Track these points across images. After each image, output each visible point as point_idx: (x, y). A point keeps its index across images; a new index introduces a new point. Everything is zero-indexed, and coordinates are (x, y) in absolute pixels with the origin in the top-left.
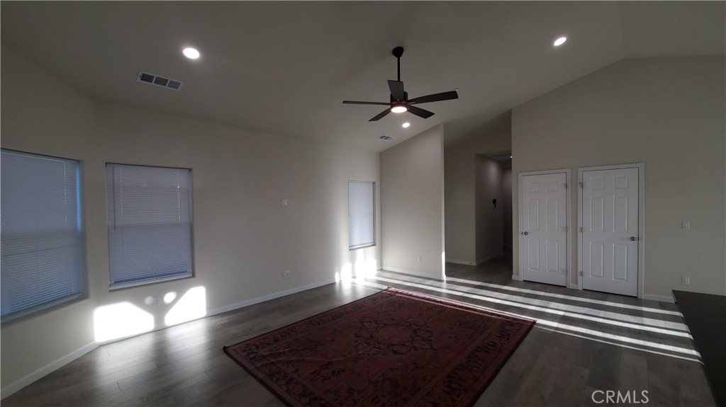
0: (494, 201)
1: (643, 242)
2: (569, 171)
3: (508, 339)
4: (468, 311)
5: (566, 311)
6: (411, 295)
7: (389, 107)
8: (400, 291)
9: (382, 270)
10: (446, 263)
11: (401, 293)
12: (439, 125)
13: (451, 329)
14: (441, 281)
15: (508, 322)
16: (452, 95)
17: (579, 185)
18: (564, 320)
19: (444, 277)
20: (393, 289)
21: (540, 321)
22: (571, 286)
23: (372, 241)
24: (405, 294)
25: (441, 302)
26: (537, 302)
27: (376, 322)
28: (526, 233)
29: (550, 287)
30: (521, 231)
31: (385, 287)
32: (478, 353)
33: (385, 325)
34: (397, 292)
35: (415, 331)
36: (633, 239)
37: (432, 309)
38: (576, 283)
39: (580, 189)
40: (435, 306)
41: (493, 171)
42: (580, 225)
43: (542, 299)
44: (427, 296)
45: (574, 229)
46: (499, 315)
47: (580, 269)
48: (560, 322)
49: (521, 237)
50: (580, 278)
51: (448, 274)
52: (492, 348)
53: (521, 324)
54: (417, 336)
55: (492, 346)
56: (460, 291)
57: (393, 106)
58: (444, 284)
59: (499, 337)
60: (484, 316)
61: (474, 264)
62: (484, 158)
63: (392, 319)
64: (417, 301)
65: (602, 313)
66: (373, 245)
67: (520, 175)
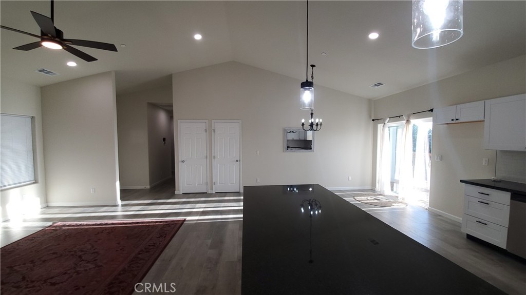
0: (164, 139)
1: (241, 162)
2: (207, 121)
3: (165, 237)
4: (137, 225)
5: (204, 208)
6: (80, 225)
7: (39, 40)
8: (67, 223)
9: (47, 207)
10: (122, 191)
11: (69, 226)
12: (110, 72)
13: (119, 243)
14: (116, 206)
15: (168, 224)
16: (112, 48)
17: (213, 130)
18: (204, 213)
19: (119, 202)
20: (60, 223)
21: (188, 218)
22: (209, 192)
23: (32, 178)
24: (73, 226)
25: (113, 224)
26: (188, 206)
27: (32, 262)
28: (183, 161)
29: (198, 195)
30: (180, 160)
31: (50, 223)
32: (139, 256)
33: (44, 261)
34: (64, 226)
35: (80, 257)
36: (237, 161)
37: (102, 232)
38: (212, 190)
39: (213, 133)
40: (106, 229)
41: (162, 117)
42: (213, 155)
43: (192, 204)
44: (99, 222)
45: (210, 157)
46: (161, 222)
47: (213, 181)
48: (201, 216)
49: (181, 164)
50: (214, 186)
51: (122, 199)
52: (152, 247)
53: (176, 223)
54: (84, 260)
55: (152, 246)
56: (133, 211)
57: (43, 40)
58: (120, 208)
59: (159, 237)
60: (150, 225)
61: (148, 187)
62: (155, 106)
63: (54, 253)
64: (87, 229)
65: (223, 204)
66: (34, 183)
67: (179, 121)
